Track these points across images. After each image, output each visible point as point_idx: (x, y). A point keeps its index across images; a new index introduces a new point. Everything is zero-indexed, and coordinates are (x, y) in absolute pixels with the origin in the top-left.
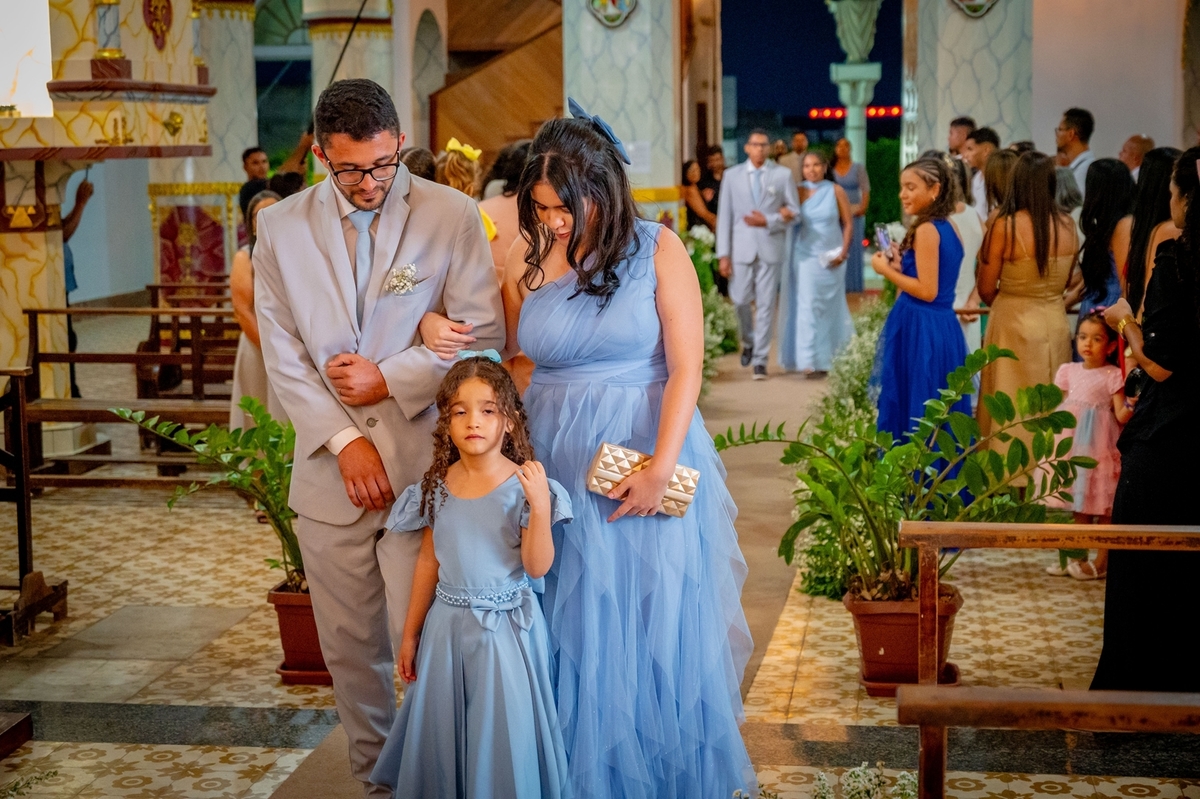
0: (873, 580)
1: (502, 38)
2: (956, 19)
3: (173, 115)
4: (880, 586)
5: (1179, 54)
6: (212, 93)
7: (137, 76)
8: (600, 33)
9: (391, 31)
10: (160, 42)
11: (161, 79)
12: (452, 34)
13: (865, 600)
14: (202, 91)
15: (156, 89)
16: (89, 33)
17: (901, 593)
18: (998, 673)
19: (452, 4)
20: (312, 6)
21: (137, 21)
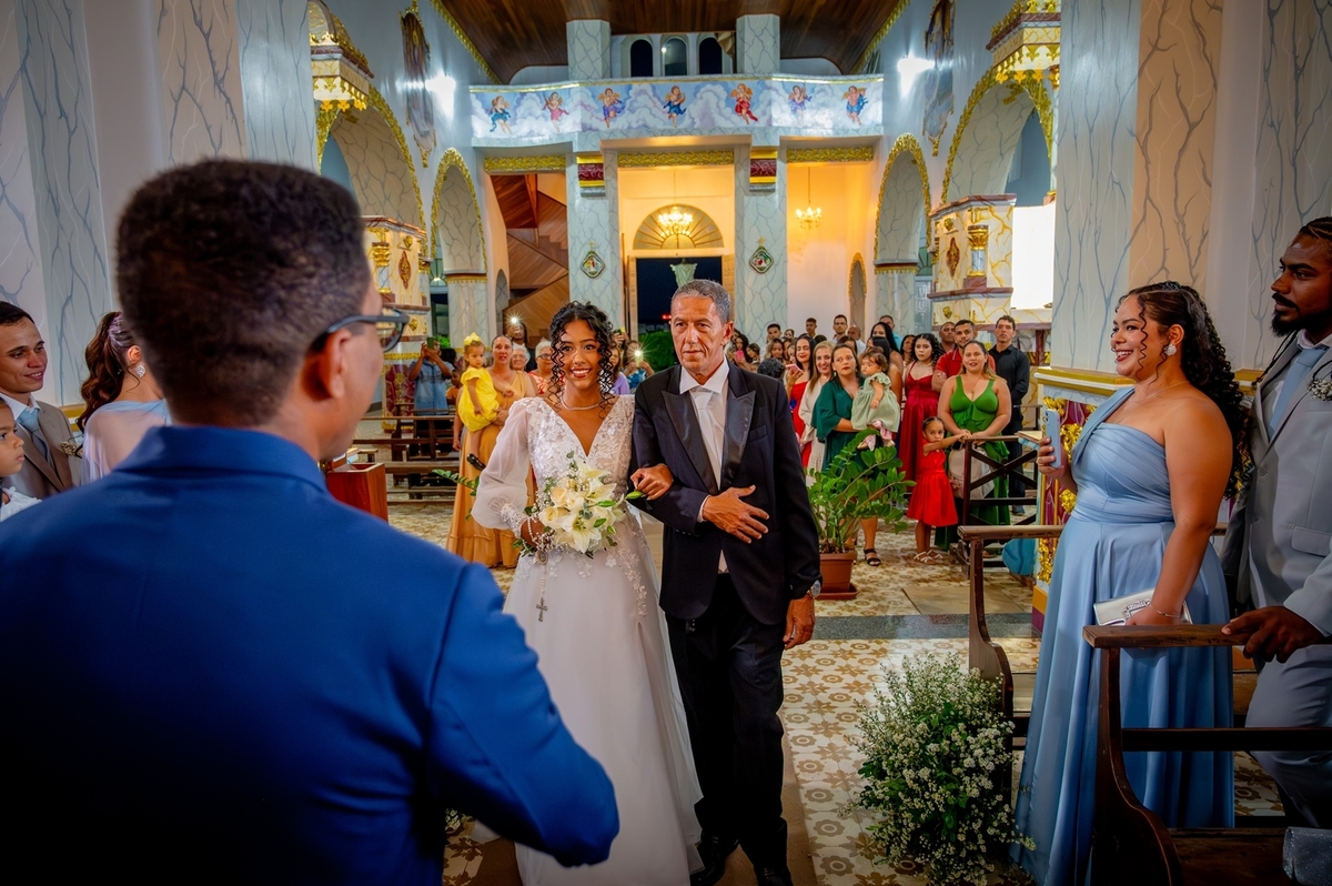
1: (536, 283)
2: (753, 272)
5: (848, 290)
6: (428, 310)
7: (398, 301)
8: (587, 277)
9: (486, 280)
10: (406, 285)
11: (407, 303)
12: (512, 281)
14: (425, 310)
18: (869, 585)
19: (512, 266)
20: (447, 268)
21: (397, 274)
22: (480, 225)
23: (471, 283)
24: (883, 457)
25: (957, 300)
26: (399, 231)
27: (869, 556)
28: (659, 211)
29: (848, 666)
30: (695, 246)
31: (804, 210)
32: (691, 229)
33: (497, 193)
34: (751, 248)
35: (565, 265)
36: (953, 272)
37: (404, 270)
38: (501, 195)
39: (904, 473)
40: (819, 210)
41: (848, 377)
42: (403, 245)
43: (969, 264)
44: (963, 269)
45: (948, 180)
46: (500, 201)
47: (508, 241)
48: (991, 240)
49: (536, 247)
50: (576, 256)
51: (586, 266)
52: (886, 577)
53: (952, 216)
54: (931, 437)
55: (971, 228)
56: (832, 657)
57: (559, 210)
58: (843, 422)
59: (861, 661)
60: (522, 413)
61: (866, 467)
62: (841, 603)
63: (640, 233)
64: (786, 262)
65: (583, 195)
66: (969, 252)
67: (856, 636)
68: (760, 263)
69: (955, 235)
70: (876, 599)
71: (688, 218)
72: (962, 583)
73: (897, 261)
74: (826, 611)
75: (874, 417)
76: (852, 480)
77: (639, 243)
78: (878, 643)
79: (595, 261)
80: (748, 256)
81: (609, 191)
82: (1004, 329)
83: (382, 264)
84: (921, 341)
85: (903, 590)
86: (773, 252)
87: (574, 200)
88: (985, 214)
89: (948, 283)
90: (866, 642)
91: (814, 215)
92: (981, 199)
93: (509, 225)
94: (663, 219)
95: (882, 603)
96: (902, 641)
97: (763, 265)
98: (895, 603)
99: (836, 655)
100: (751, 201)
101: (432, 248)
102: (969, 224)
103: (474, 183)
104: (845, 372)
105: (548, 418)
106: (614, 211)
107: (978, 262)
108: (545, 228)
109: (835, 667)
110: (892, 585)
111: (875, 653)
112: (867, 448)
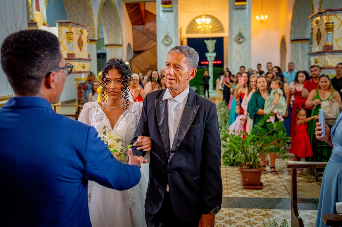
0: (245, 164)
1: (144, 48)
2: (236, 44)
3: (84, 65)
4: (246, 165)
5: (279, 51)
6: (91, 60)
7: (77, 56)
8: (164, 47)
9: (122, 47)
10: (81, 49)
11: (81, 57)
12: (134, 48)
13: (243, 168)
14: (89, 60)
15: (80, 59)
16: (67, 48)
17: (251, 167)
18: (270, 183)
19: (134, 41)
20: (106, 42)
21: (76, 45)
22: (120, 24)
23: (116, 48)
24: (277, 126)
25: (320, 56)
26: (77, 27)
27: (272, 170)
28: (197, 18)
29: (249, 221)
30: (212, 32)
31: (260, 16)
32: (211, 25)
33: (128, 11)
34: (236, 33)
35: (155, 40)
36: (318, 43)
37: (80, 43)
38: (130, 11)
39: (286, 134)
40: (266, 17)
41: (263, 90)
42: (79, 33)
43: (325, 40)
44: (323, 43)
45: (321, 2)
46: (130, 14)
47: (133, 31)
48: (335, 29)
49: (144, 33)
50: (160, 37)
51: (164, 41)
52: (278, 180)
53: (318, 18)
54: (300, 117)
55: (326, 23)
56: (243, 217)
57: (153, 17)
58: (260, 111)
59: (256, 219)
60: (87, 108)
61: (269, 131)
62: (256, 191)
63: (189, 27)
64: (250, 39)
65: (164, 11)
66: (326, 34)
67: (256, 207)
68: (239, 39)
69: (320, 27)
70: (272, 190)
71: (209, 20)
72: (313, 184)
73: (300, 38)
74: (248, 195)
75: (274, 108)
76: (262, 136)
77: (188, 32)
78: (266, 211)
79: (168, 39)
80: (234, 36)
81: (174, 9)
82: (340, 69)
83: (70, 41)
84: (300, 74)
85: (285, 186)
86: (245, 35)
87: (159, 13)
88: (333, 17)
89: (316, 49)
90: (260, 210)
91: (264, 18)
92: (330, 10)
93: (133, 24)
94: (198, 21)
95: (275, 192)
96: (277, 210)
97: (241, 40)
98: (280, 192)
99: (245, 215)
100: (236, 13)
101: (98, 34)
102: (325, 21)
103: (117, 6)
104: (262, 88)
105: (97, 111)
106: (176, 18)
107: (329, 39)
108: (148, 25)
109: (244, 221)
110: (281, 184)
111: (264, 215)
112: (271, 122)
